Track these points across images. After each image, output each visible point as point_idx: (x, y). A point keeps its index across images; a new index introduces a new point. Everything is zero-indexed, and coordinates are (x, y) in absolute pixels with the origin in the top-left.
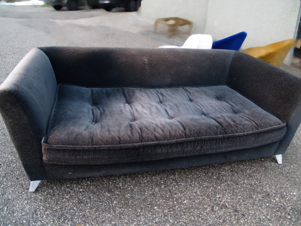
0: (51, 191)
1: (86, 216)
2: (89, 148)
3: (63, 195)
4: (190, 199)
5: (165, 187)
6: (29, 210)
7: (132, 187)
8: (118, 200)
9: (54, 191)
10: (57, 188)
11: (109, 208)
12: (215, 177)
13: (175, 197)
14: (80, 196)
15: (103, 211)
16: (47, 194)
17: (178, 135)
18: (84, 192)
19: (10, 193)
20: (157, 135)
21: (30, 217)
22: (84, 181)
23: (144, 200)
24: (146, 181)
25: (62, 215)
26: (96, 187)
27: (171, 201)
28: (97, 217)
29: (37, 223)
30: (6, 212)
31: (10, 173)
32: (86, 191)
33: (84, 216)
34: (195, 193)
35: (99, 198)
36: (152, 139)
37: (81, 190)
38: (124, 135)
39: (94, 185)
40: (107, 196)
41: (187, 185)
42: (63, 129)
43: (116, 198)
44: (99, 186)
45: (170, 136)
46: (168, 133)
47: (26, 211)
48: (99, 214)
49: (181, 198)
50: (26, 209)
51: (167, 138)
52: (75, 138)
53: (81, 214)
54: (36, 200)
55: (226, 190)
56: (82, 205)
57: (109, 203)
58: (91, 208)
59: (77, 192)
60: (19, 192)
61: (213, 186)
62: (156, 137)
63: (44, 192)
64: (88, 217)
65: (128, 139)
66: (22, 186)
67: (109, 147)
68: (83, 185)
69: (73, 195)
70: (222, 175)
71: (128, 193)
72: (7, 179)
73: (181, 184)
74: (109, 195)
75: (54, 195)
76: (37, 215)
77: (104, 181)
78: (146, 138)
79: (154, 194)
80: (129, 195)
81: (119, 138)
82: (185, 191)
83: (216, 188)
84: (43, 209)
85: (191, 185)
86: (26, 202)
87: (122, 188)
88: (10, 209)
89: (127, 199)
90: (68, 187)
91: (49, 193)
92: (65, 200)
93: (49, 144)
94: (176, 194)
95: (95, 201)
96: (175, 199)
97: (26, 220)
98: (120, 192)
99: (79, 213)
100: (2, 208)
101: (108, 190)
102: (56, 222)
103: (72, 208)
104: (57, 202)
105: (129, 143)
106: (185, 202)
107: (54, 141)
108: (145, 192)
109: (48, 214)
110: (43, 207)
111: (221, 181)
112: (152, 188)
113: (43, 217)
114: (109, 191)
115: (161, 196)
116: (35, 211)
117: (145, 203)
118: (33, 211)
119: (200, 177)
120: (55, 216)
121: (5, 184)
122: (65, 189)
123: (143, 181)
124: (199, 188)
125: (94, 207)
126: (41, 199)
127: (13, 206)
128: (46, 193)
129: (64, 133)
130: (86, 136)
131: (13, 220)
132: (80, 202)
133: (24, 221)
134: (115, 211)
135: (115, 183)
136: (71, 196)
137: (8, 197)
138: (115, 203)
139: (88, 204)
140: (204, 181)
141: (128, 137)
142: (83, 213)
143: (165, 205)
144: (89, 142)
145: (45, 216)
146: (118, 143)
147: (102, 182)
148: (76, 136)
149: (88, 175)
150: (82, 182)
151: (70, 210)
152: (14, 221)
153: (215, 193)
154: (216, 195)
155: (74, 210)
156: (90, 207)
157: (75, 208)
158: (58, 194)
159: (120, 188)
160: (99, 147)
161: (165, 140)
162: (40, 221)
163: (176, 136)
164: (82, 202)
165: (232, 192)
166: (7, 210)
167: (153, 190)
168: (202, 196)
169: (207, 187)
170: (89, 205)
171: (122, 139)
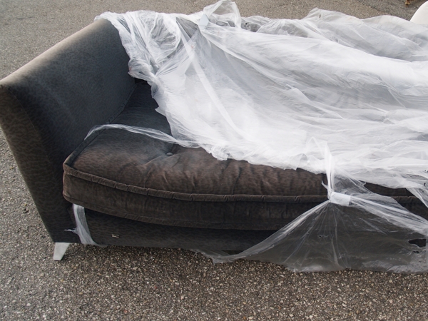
0: (86, 263)
1: (126, 312)
2: (139, 190)
3: (102, 273)
4: (323, 314)
5: (284, 284)
6: (43, 288)
7: (224, 275)
8: (190, 294)
9: (91, 265)
10: (97, 260)
11: (169, 306)
12: (391, 281)
13: (294, 306)
14: (129, 277)
15: (156, 309)
16: (78, 268)
17: (308, 188)
18: (138, 272)
19: (23, 259)
20: (267, 183)
21: (39, 300)
22: (145, 254)
23: (235, 302)
24: (253, 270)
25: (88, 304)
26: (162, 266)
27: (285, 311)
28: (142, 317)
29: (45, 310)
30: (8, 285)
31: (36, 227)
32: (143, 271)
33: (123, 311)
34: (337, 304)
35: (158, 287)
36: (254, 190)
37: (135, 268)
38: (207, 178)
39: (160, 263)
40: (174, 285)
41: (328, 288)
42: (107, 151)
43: (188, 290)
44: (168, 266)
45: (291, 189)
46: (288, 183)
47: (38, 288)
48: (148, 313)
49: (306, 308)
50: (37, 286)
51: (283, 191)
52: (121, 169)
53: (118, 307)
54: (59, 275)
55: (402, 309)
56: (127, 293)
57: (173, 296)
58: (139, 301)
59: (127, 272)
60: (37, 258)
61: (380, 296)
62: (262, 187)
63: (75, 264)
64: (128, 313)
65: (212, 186)
66: (47, 249)
67: (173, 195)
68: (142, 261)
69: (118, 275)
70: (407, 280)
71: (213, 286)
72: (28, 235)
73: (317, 285)
74: (178, 284)
75: (88, 271)
76: (50, 297)
77: (178, 259)
78: (244, 187)
79: (258, 294)
80: (212, 288)
81: (196, 182)
82: (319, 297)
83: (383, 301)
84: (63, 290)
85: (335, 289)
86: (42, 274)
87: (205, 275)
88: (15, 281)
89: (206, 296)
90: (115, 261)
91: (82, 267)
92: (102, 280)
93: (76, 169)
94: (299, 300)
95: (150, 290)
96: (293, 309)
97: (31, 303)
98: (200, 281)
99: (116, 305)
100: (5, 279)
101: (181, 275)
102: (75, 313)
103: (108, 295)
104: (89, 282)
105: (211, 193)
106: (311, 317)
107: (85, 165)
108: (245, 288)
109: (67, 299)
110: (65, 287)
111: (402, 290)
112: (259, 283)
113: (58, 301)
114: (181, 277)
115: (270, 300)
116: (51, 291)
117: (234, 307)
118: (47, 290)
119: (360, 277)
120: (76, 303)
121: (23, 242)
122: (109, 264)
123: (248, 268)
124: (350, 296)
125: (145, 299)
126: (66, 274)
127: (22, 278)
128: (77, 265)
129: (106, 157)
130: (141, 170)
131: (13, 299)
132: (126, 287)
133: (29, 304)
134: (176, 312)
135: (198, 264)
136: (115, 276)
137: (19, 263)
138: (182, 298)
139: (136, 293)
140: (366, 284)
141: (211, 182)
142: (122, 307)
143: (269, 317)
144: (143, 180)
145: (61, 302)
146: (191, 190)
147: (175, 261)
148: (125, 166)
149: (146, 243)
150: (142, 255)
151: (103, 298)
152: (14, 301)
153: (378, 309)
154: (377, 315)
155: (111, 299)
156: (139, 298)
157: (112, 296)
158: (95, 270)
159: (202, 274)
160: (156, 192)
161: (279, 194)
162: (51, 307)
163: (303, 188)
164: (127, 289)
165: (412, 314)
166: (11, 282)
167: (259, 287)
168: (349, 311)
169: (367, 297)
170: (138, 295)
171: (200, 184)
